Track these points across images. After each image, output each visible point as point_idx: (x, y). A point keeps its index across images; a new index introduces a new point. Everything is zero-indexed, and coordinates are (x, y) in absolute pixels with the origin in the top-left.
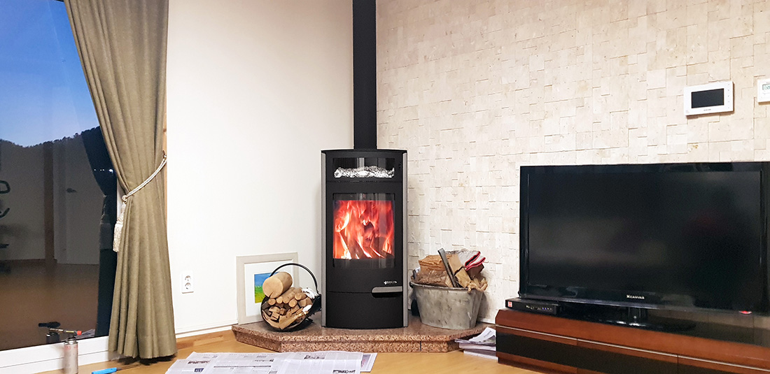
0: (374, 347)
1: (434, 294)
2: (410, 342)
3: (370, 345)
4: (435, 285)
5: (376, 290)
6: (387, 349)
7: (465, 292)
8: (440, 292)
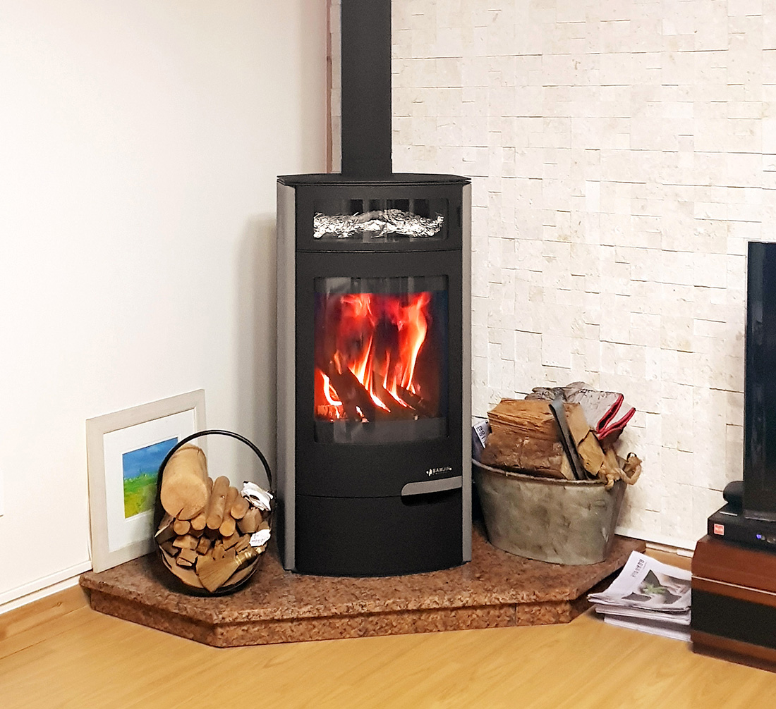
0: (419, 623)
1: (532, 492)
2: (494, 606)
3: (409, 618)
4: (536, 474)
5: (410, 489)
6: (445, 625)
7: (600, 489)
8: (546, 489)
